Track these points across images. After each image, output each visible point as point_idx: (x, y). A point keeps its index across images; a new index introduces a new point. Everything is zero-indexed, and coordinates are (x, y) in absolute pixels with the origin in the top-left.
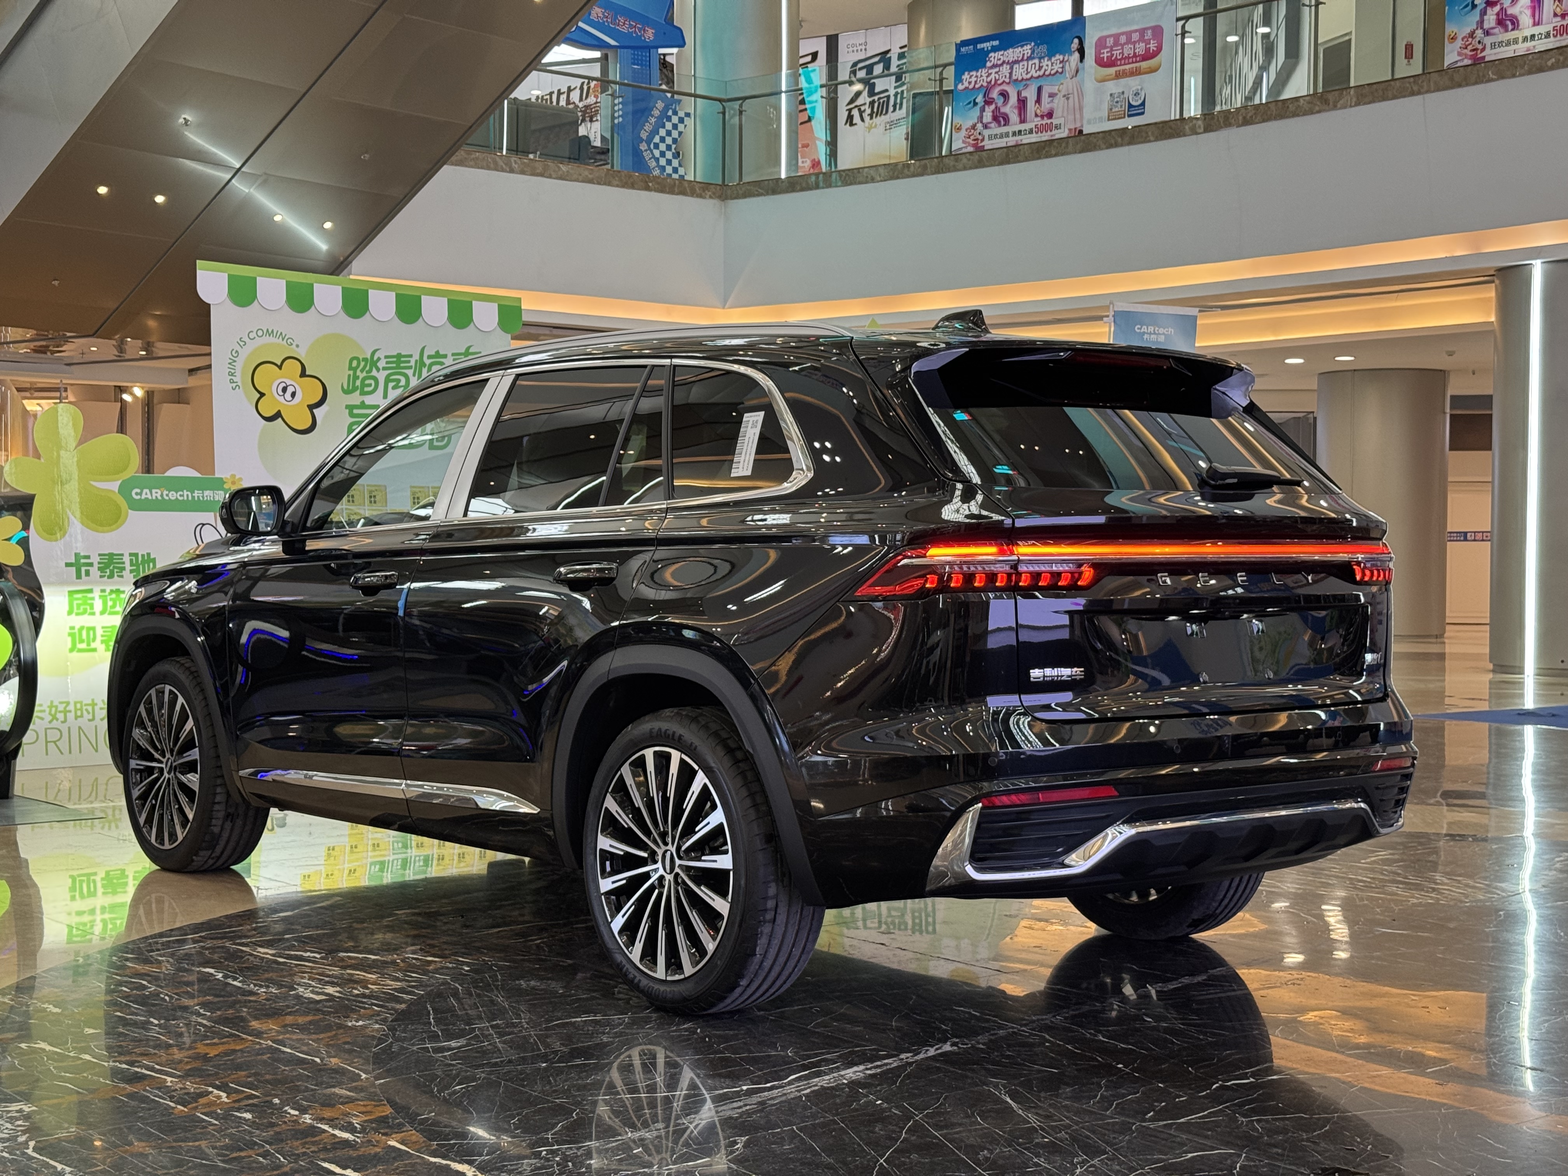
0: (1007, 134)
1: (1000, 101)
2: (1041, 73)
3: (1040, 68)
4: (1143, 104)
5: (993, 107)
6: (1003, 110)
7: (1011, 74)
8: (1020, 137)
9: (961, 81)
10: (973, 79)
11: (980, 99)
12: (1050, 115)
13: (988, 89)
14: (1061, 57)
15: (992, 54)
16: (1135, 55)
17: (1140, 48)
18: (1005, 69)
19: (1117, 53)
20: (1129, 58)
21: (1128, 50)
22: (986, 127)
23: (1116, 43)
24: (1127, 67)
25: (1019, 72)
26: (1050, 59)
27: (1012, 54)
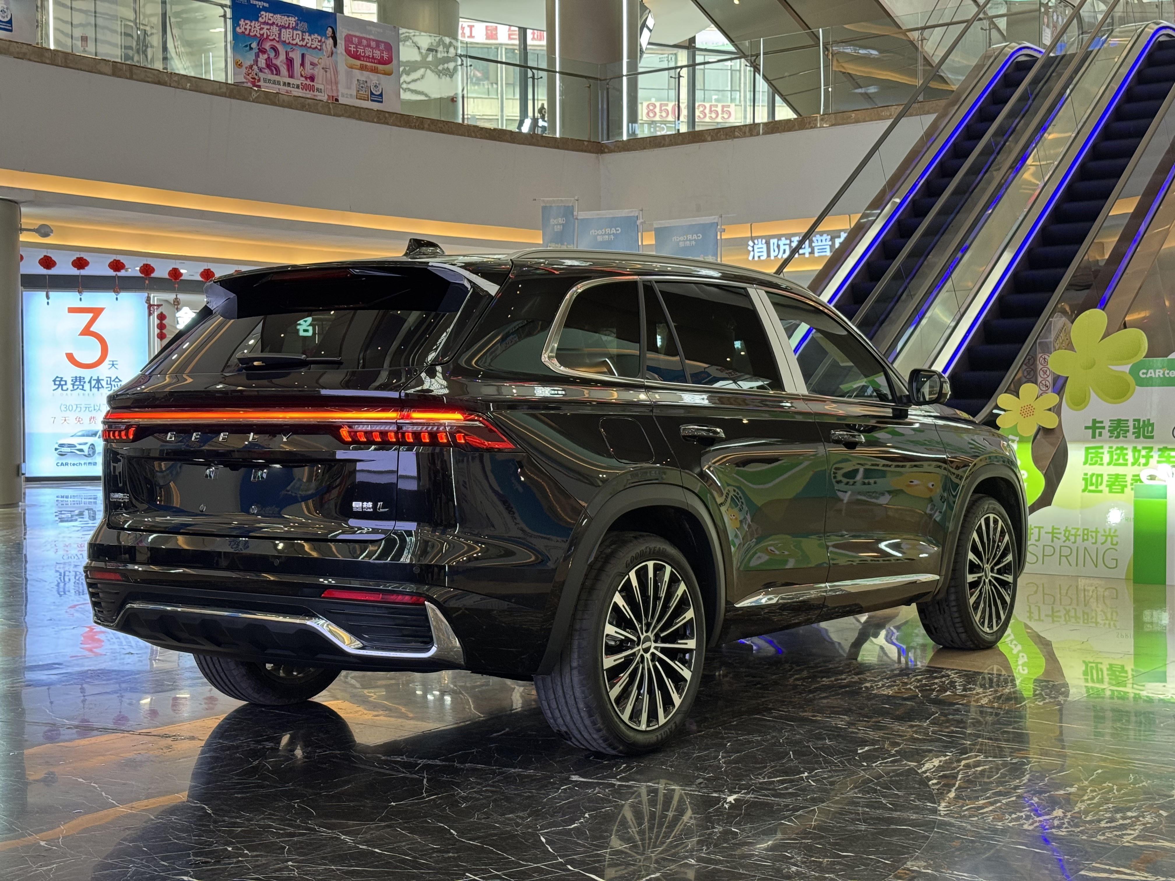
0: (279, 83)
1: (272, 54)
2: (304, 44)
3: (303, 40)
4: (381, 95)
5: (266, 56)
6: (274, 61)
7: (280, 34)
8: (289, 89)
9: (239, 25)
10: (248, 27)
11: (254, 45)
12: (312, 79)
13: (261, 40)
14: (319, 38)
15: (262, 13)
16: (373, 57)
17: (377, 54)
18: (275, 29)
19: (360, 51)
20: (368, 57)
21: (368, 52)
22: (261, 70)
23: (360, 43)
24: (369, 64)
25: (286, 35)
26: (310, 35)
27: (280, 19)
